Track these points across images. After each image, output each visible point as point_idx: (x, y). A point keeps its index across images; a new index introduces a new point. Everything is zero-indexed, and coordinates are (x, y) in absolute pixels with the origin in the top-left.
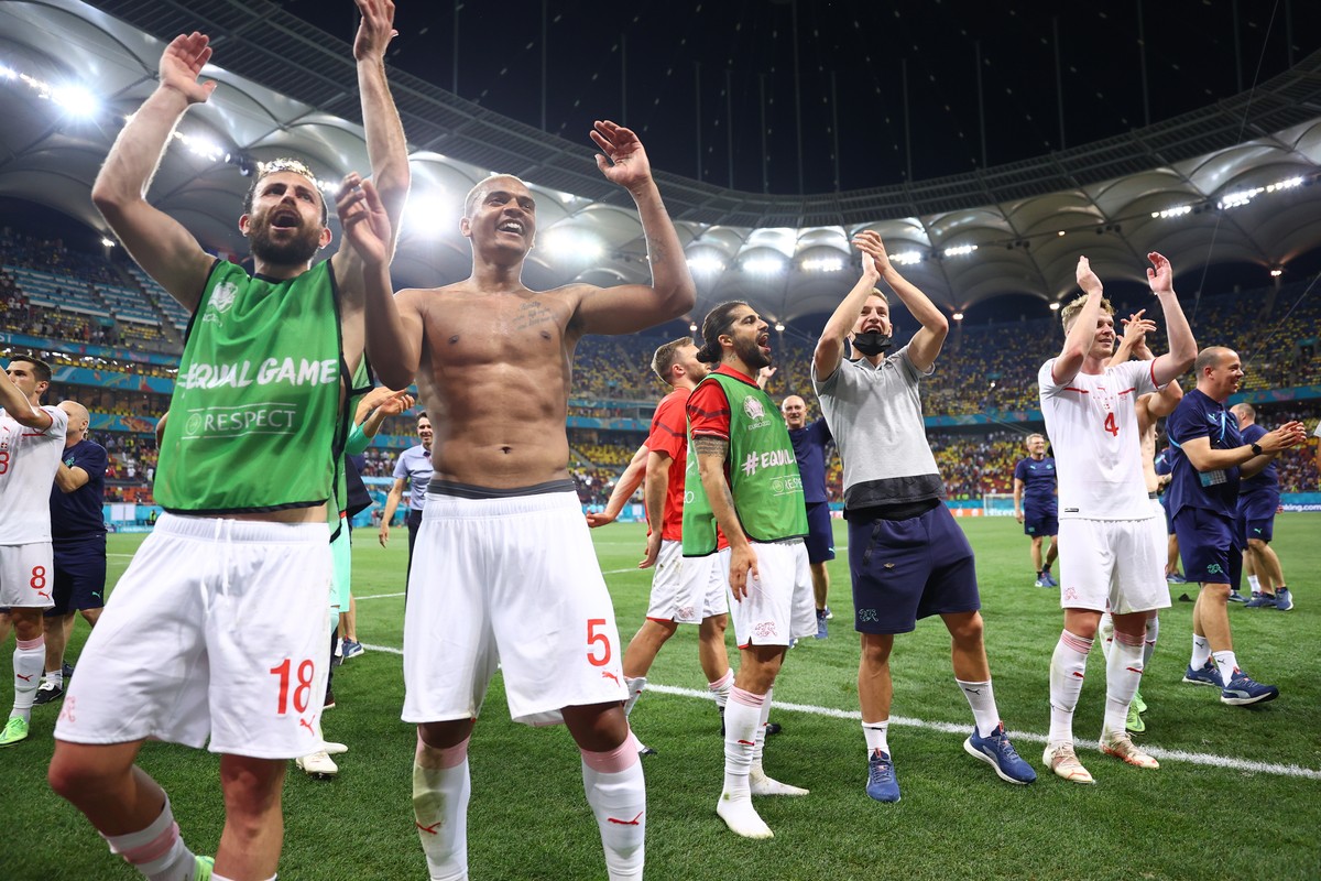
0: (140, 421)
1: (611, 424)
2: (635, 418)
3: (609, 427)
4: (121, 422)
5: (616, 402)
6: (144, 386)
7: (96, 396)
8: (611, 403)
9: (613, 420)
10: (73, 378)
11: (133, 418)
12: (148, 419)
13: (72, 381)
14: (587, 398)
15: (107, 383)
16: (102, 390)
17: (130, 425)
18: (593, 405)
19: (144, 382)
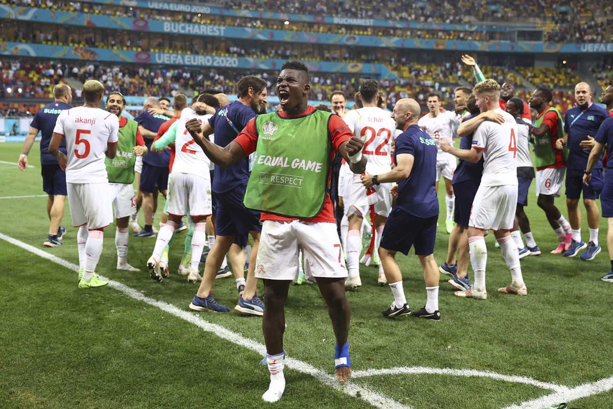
0: (86, 51)
1: (489, 47)
2: (512, 40)
3: (487, 50)
4: (73, 52)
5: (495, 25)
6: (89, 22)
7: (55, 31)
8: (491, 26)
9: (492, 42)
10: (36, 17)
11: (82, 49)
12: (93, 49)
13: (34, 19)
14: (469, 23)
15: (60, 21)
16: (58, 26)
17: (79, 55)
18: (474, 29)
19: (88, 19)
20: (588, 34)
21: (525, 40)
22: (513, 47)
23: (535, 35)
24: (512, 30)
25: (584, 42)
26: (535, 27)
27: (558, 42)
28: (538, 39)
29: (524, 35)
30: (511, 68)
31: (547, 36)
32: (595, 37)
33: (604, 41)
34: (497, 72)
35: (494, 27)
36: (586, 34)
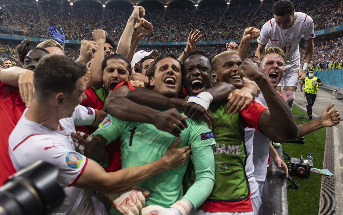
20: (43, 35)
21: (16, 35)
22: (11, 37)
23: (21, 33)
24: (11, 30)
25: (41, 37)
26: (20, 30)
27: (31, 36)
28: (22, 35)
29: (15, 33)
30: (11, 46)
31: (26, 34)
32: (45, 36)
33: (49, 38)
34: (5, 47)
35: (2, 28)
36: (41, 34)
